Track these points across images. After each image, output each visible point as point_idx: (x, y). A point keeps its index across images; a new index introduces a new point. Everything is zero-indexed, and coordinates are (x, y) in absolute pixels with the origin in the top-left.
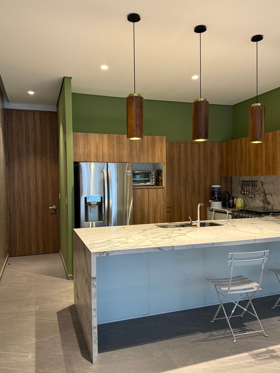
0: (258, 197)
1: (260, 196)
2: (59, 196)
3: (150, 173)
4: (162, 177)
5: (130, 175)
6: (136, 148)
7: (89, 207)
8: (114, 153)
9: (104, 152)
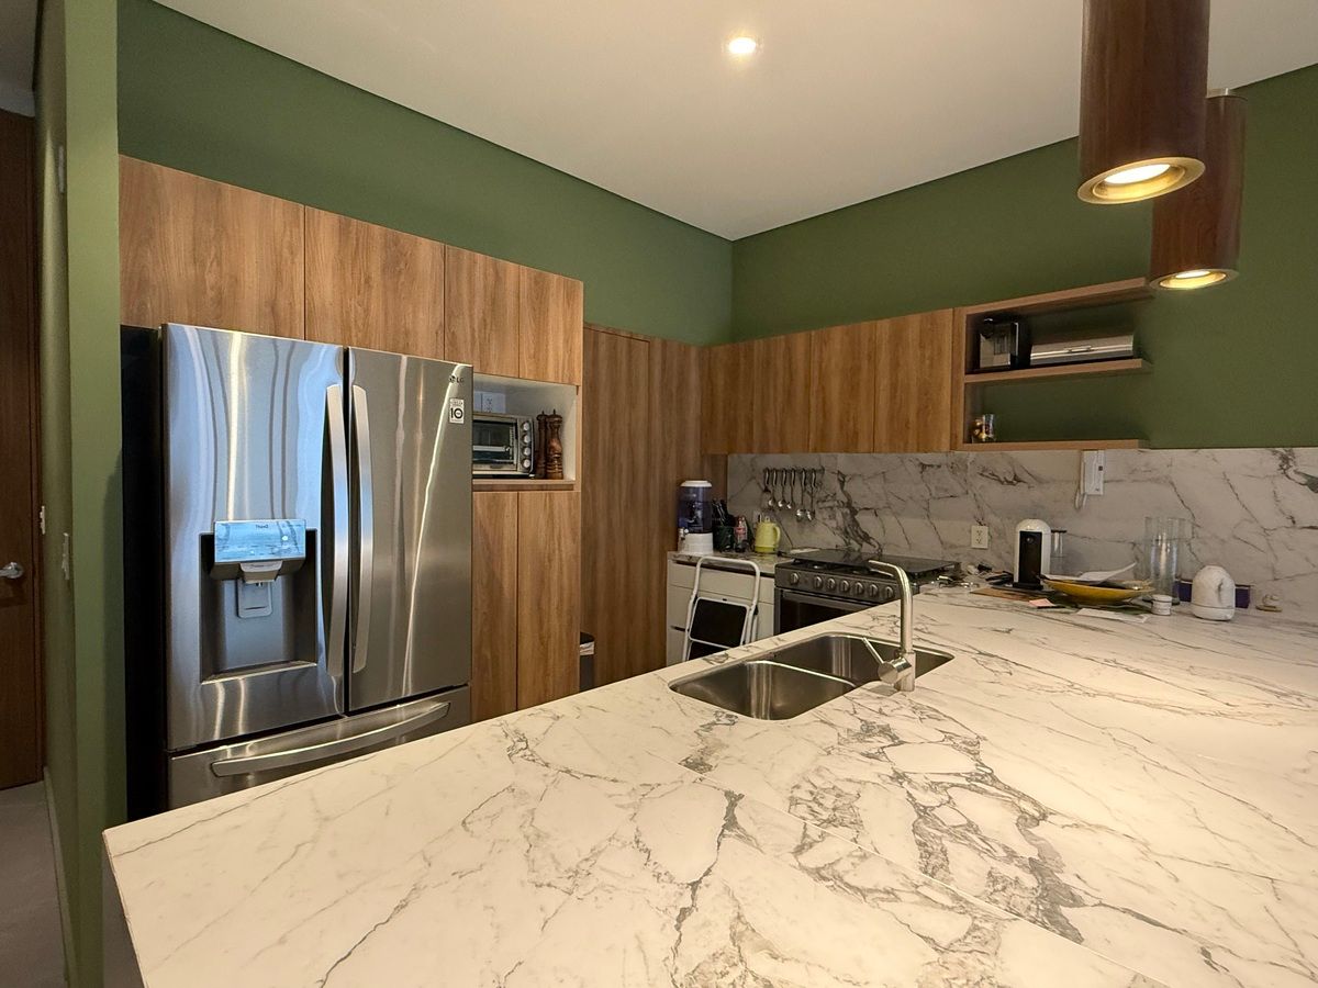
0: (824, 519)
1: (833, 517)
2: (41, 520)
3: (511, 424)
4: (560, 443)
5: (462, 421)
6: (471, 309)
7: (228, 588)
8: (367, 311)
9: (317, 299)
